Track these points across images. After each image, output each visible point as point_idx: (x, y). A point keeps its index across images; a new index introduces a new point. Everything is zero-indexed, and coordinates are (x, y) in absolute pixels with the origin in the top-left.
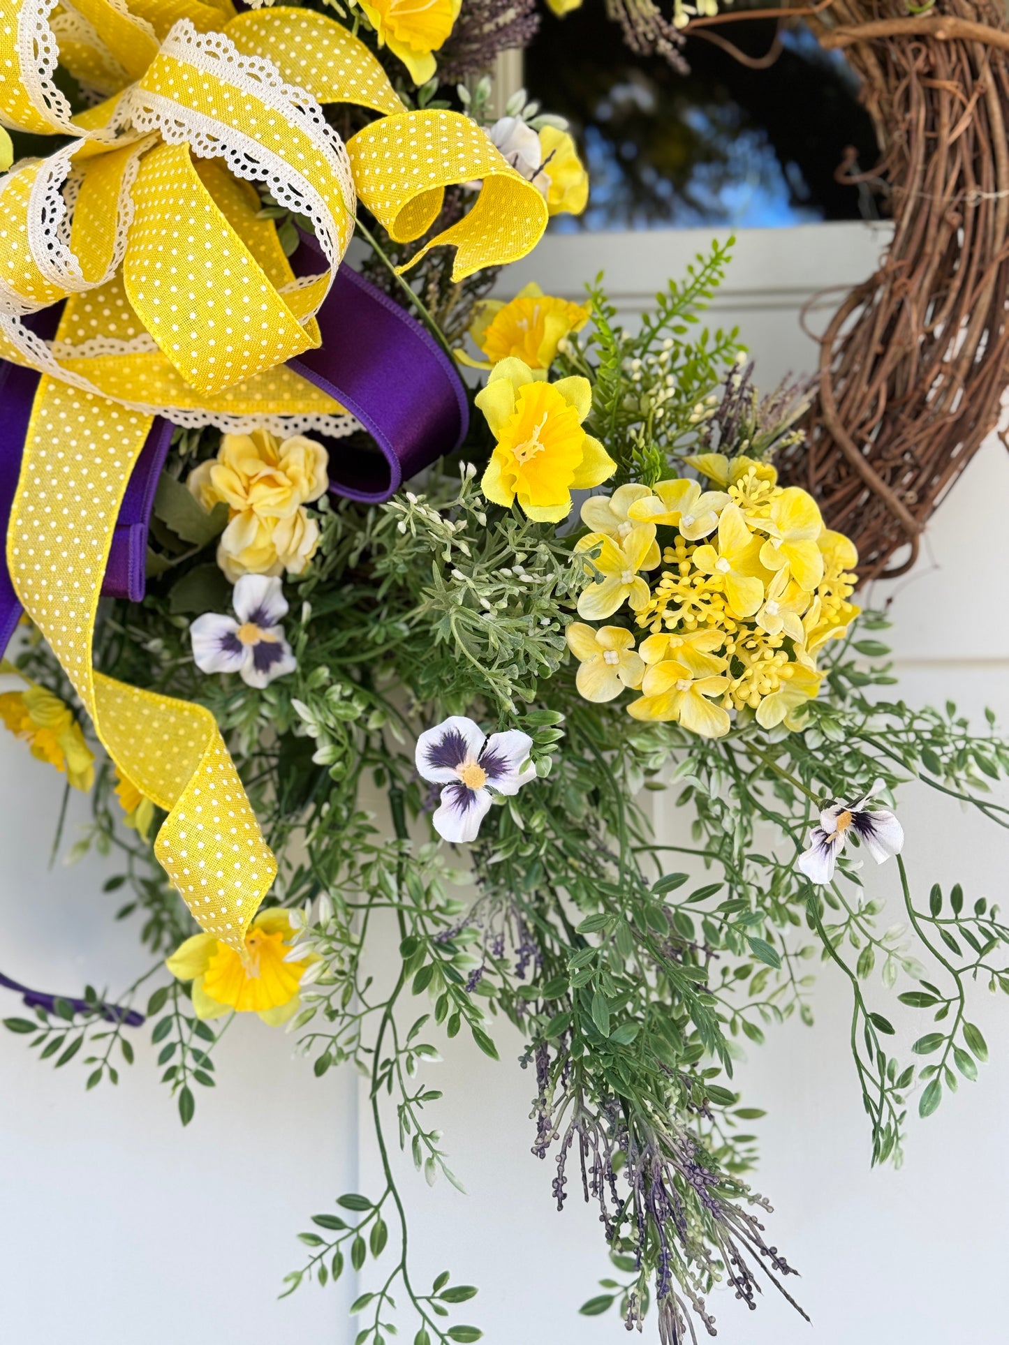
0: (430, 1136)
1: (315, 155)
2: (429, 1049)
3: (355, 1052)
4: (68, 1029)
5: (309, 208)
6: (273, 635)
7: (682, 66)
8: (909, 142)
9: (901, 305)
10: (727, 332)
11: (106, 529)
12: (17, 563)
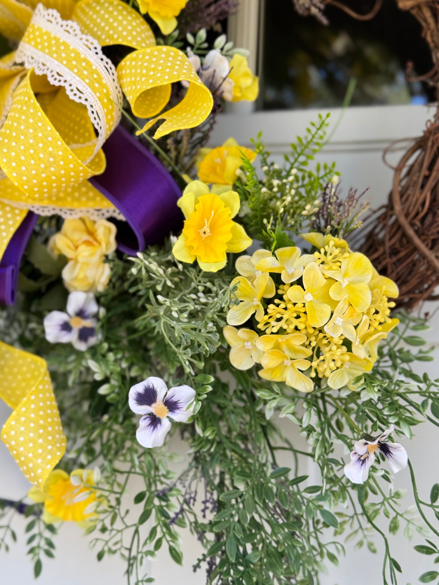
3: (120, 549)
5: (86, 100)
6: (90, 323)
7: (325, 21)
10: (330, 165)
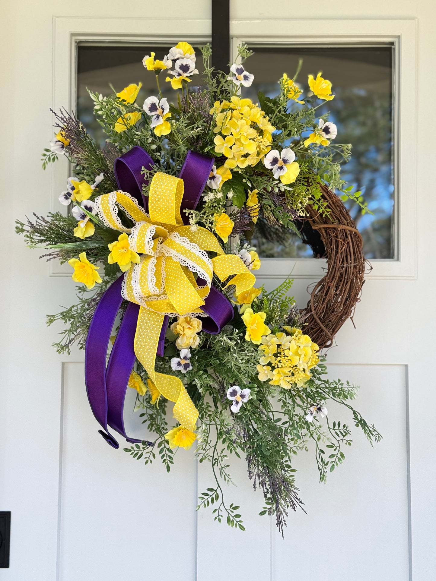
0: (228, 475)
1: (207, 266)
2: (226, 456)
3: (208, 457)
4: (139, 451)
5: (206, 278)
6: (188, 362)
8: (331, 251)
9: (329, 287)
11: (157, 342)
12: (136, 348)
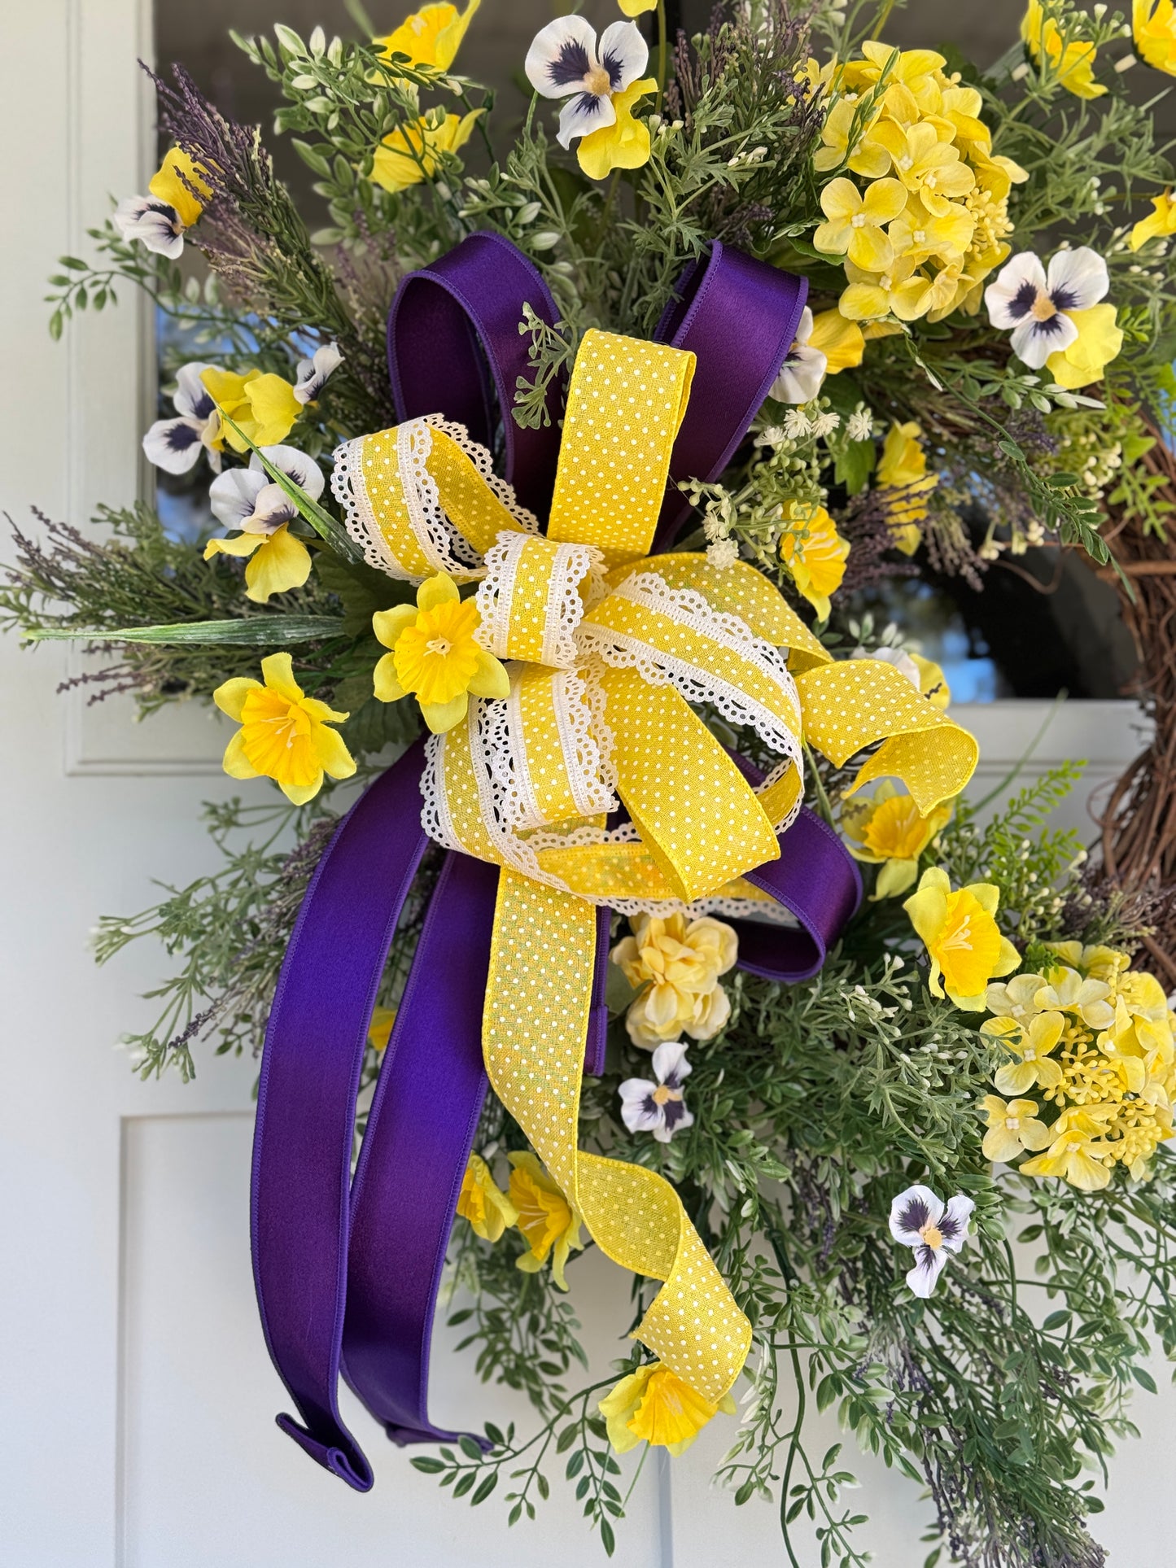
0: (864, 1557)
1: (783, 699)
2: (848, 1477)
4: (478, 1467)
6: (677, 1095)
9: (1171, 797)
11: (581, 1014)
